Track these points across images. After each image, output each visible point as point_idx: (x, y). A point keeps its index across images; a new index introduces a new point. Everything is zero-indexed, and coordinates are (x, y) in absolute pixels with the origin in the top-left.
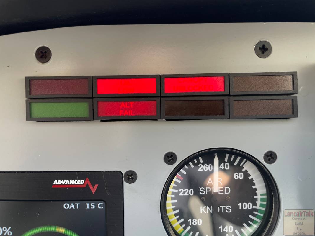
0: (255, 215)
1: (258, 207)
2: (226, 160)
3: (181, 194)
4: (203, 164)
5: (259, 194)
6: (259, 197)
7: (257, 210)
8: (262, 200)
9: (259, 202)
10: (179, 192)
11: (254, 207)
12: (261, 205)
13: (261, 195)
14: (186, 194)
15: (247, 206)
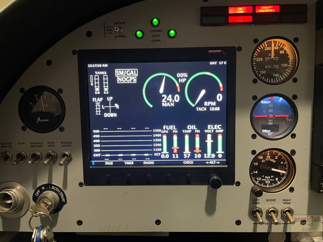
0: (288, 69)
1: (290, 66)
2: (277, 45)
3: (257, 60)
4: (267, 47)
5: (290, 60)
6: (290, 61)
7: (289, 67)
8: (292, 62)
9: (290, 64)
10: (256, 59)
11: (288, 66)
12: (291, 65)
13: (291, 60)
14: (259, 60)
15: (285, 65)
